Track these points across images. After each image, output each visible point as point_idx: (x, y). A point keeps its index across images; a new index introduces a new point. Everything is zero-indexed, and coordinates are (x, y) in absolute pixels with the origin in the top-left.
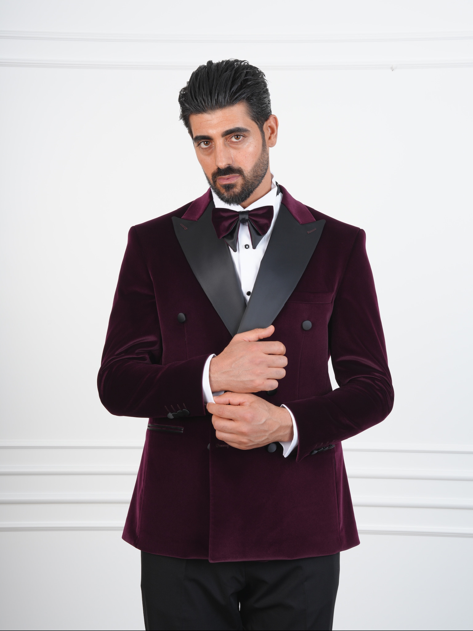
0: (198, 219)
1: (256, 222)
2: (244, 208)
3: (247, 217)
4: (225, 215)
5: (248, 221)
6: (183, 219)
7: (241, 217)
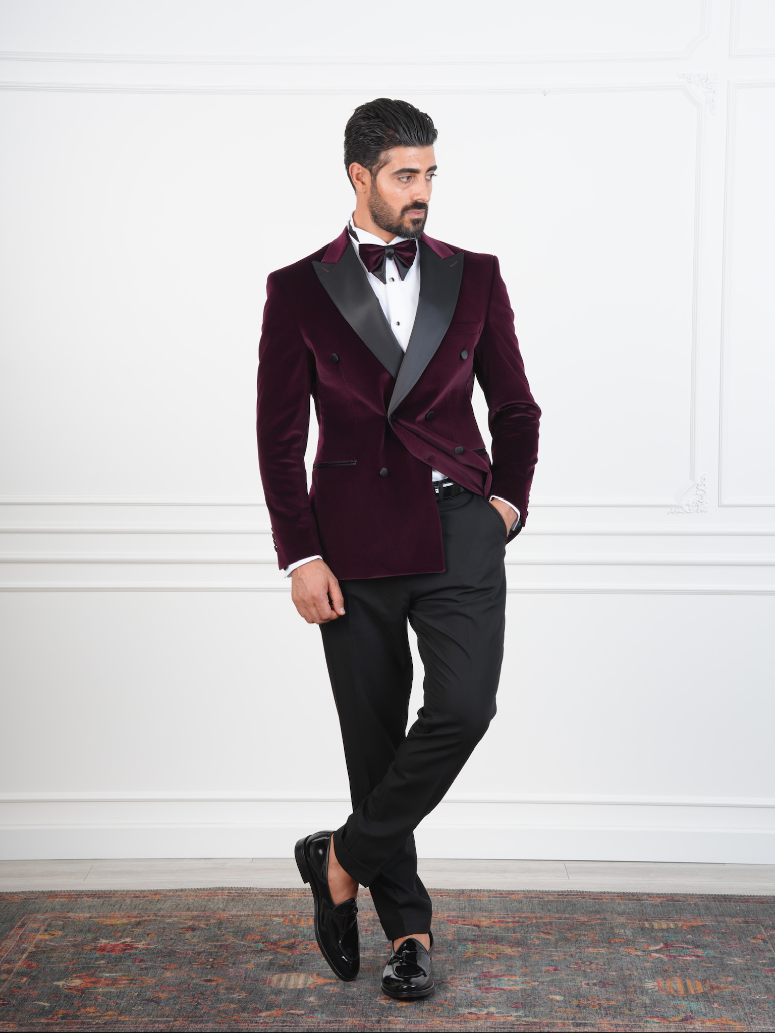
0: (338, 261)
1: (401, 256)
2: (388, 243)
3: (392, 251)
4: (371, 250)
5: (394, 255)
6: (324, 262)
7: (387, 251)
